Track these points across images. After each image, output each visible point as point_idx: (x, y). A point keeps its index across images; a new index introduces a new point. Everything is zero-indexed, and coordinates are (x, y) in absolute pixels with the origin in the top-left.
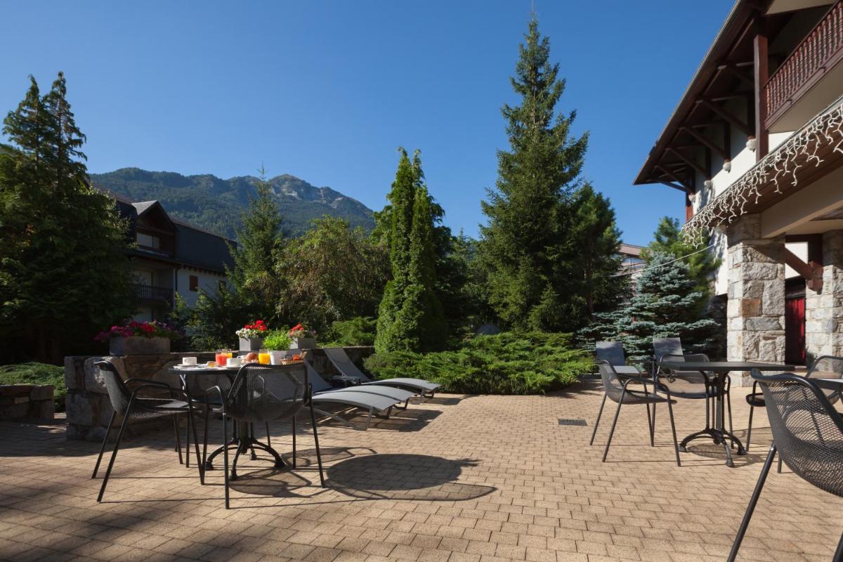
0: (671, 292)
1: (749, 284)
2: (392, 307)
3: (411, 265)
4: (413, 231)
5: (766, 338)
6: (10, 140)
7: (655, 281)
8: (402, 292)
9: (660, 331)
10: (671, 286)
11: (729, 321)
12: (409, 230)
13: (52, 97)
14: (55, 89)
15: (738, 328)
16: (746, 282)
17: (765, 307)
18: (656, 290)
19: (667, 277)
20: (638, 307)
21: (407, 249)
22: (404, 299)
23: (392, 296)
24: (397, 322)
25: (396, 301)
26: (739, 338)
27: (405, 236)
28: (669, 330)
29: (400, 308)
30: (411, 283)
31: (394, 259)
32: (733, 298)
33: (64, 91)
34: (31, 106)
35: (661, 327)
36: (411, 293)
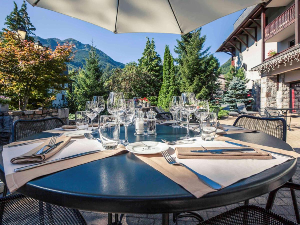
0: (240, 89)
1: (268, 88)
2: (165, 93)
3: (171, 80)
4: (171, 69)
5: (272, 103)
6: (7, 27)
7: (235, 86)
8: (168, 88)
9: (238, 102)
10: (240, 88)
11: (261, 98)
12: (170, 68)
13: (22, 11)
14: (23, 7)
15: (265, 100)
16: (267, 87)
17: (272, 95)
18: (235, 89)
19: (239, 85)
20: (231, 94)
21: (169, 74)
22: (169, 91)
23: (165, 90)
24: (167, 98)
25: (167, 91)
26: (265, 103)
27: (168, 70)
28: (240, 101)
29: (168, 93)
30: (171, 86)
31: (165, 78)
32: (263, 92)
33: (26, 9)
34: (15, 14)
35: (238, 100)
36: (171, 89)
